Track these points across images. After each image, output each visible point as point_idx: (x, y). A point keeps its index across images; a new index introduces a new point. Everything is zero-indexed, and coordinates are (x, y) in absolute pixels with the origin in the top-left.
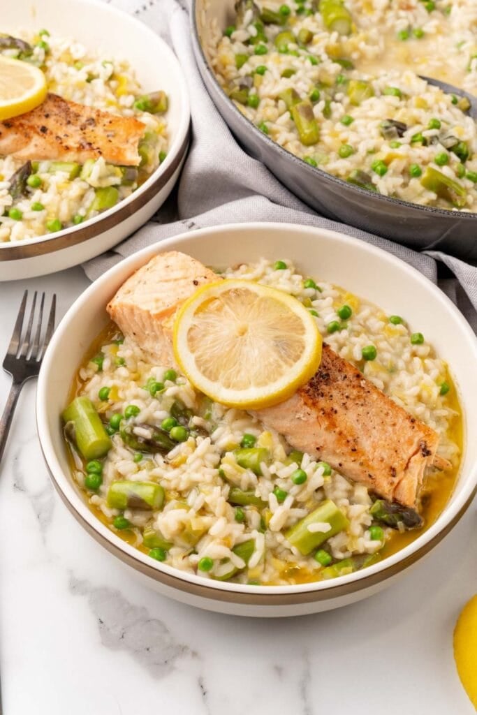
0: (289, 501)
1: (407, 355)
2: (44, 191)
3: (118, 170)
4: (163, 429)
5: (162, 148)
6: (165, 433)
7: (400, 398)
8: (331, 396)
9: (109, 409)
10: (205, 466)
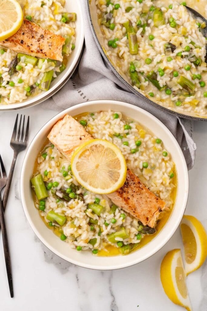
0: (109, 227)
1: (160, 161)
2: (23, 72)
3: (53, 63)
4: (67, 193)
5: (73, 41)
7: (154, 183)
8: (128, 192)
9: (48, 180)
10: (81, 211)
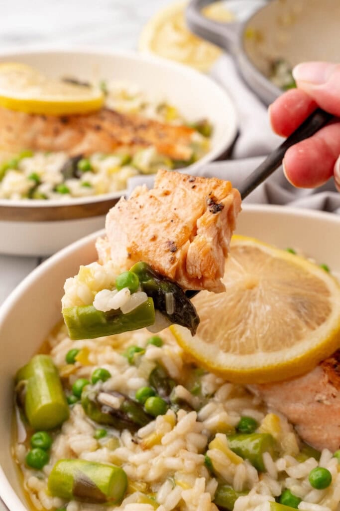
4: (137, 401)
6: (138, 406)
9: (74, 373)
10: (186, 449)
